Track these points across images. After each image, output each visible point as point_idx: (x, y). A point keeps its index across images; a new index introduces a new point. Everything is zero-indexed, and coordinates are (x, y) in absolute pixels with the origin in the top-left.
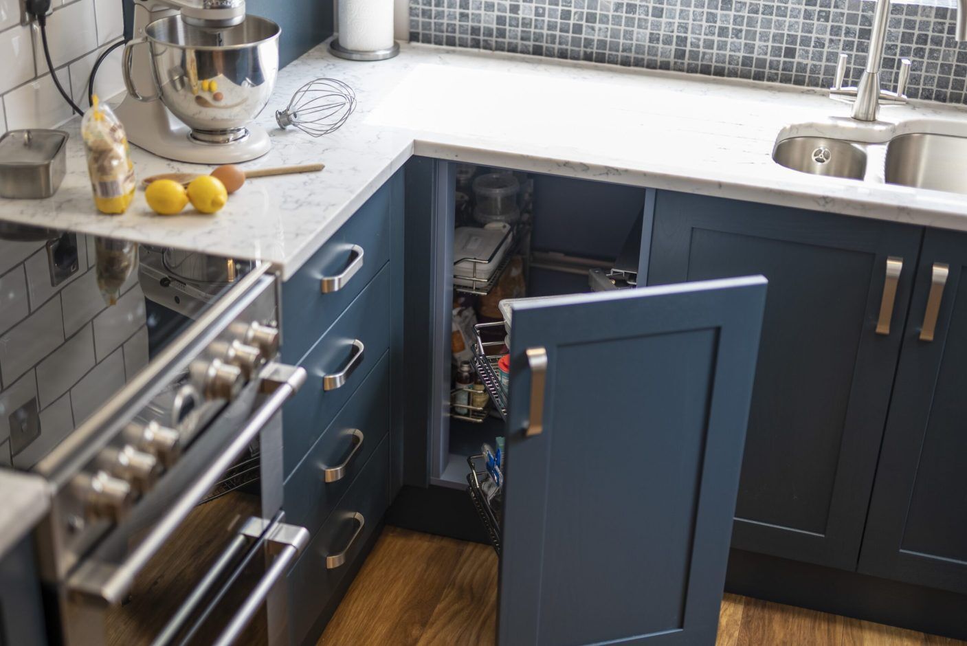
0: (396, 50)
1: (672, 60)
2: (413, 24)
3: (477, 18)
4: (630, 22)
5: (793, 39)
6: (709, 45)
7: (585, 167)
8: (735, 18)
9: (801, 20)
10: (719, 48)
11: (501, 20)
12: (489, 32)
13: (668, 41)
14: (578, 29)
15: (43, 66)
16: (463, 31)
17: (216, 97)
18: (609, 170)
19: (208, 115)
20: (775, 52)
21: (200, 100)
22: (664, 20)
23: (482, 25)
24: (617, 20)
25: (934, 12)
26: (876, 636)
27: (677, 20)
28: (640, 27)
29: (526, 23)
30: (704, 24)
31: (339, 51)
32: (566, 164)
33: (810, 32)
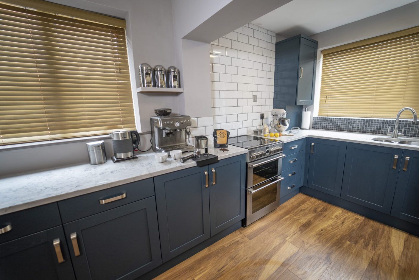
0: (310, 129)
1: (356, 131)
2: (313, 126)
3: (323, 125)
4: (348, 125)
5: (380, 127)
6: (363, 128)
7: (335, 138)
8: (368, 124)
9: (382, 124)
10: (365, 128)
11: (326, 125)
12: (325, 127)
13: (355, 128)
14: (339, 126)
15: (262, 124)
16: (320, 127)
17: (281, 127)
18: (339, 139)
19: (279, 129)
20: (377, 129)
21: (279, 127)
22: (355, 124)
23: (323, 126)
24: (346, 125)
25: (412, 122)
26: (396, 230)
27: (357, 124)
28: (350, 125)
29: (331, 126)
30: (362, 125)
31: (301, 129)
32: (332, 138)
33: (384, 126)
